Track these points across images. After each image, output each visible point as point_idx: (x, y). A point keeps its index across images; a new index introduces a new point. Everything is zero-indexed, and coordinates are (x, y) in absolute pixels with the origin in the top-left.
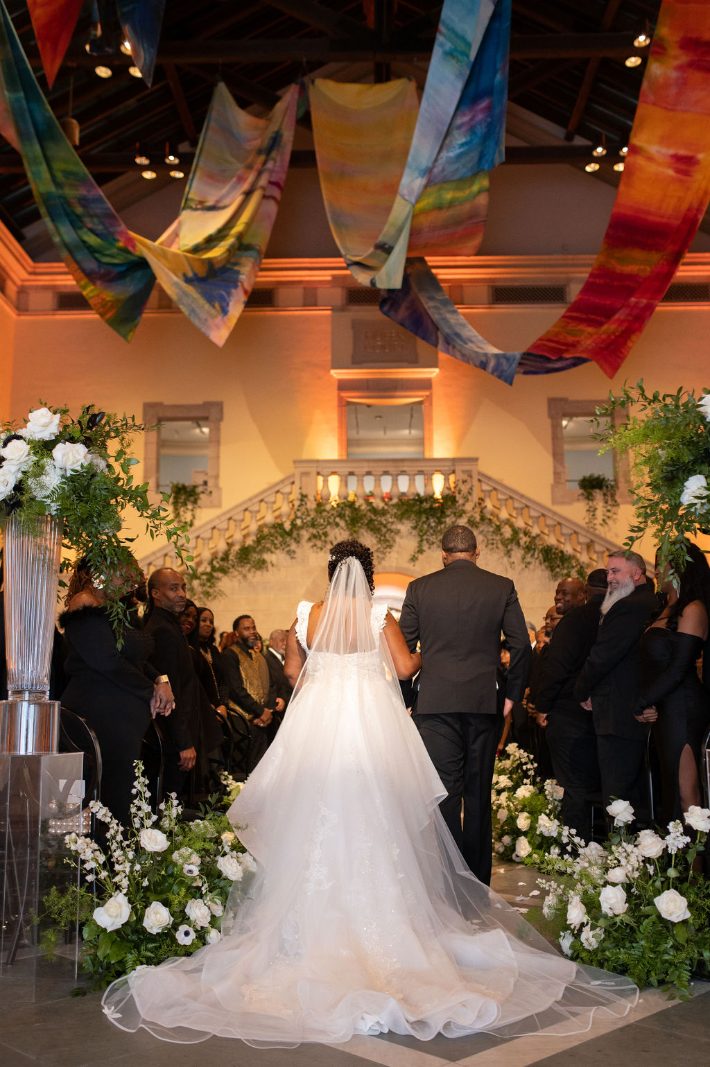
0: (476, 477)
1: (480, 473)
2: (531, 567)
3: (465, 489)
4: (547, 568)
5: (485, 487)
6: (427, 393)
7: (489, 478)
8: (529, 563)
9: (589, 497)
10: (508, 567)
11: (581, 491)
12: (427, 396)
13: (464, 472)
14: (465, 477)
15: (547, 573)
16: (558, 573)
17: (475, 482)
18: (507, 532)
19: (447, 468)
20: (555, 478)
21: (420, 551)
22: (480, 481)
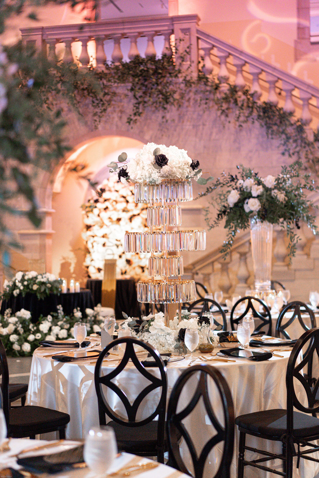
0: (194, 35)
1: (198, 31)
5: (202, 45)
7: (209, 36)
17: (194, 41)
19: (166, 28)
20: (298, 34)
21: (138, 114)
22: (199, 39)
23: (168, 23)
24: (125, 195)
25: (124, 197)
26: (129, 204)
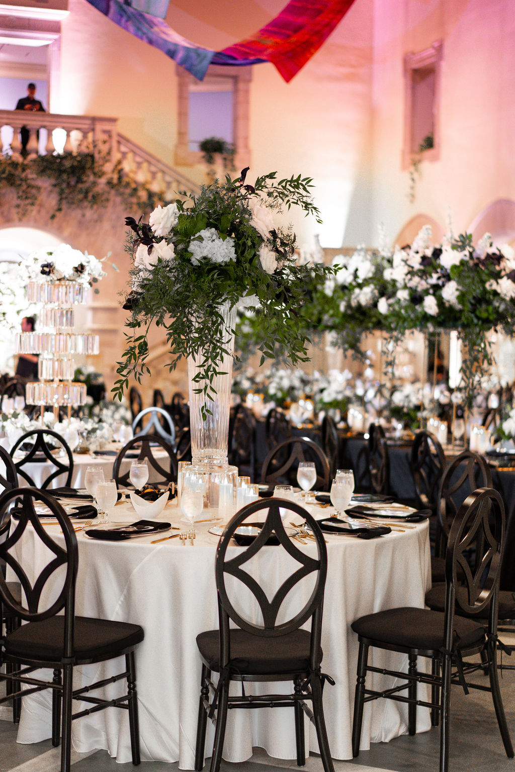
0: (115, 138)
3: (104, 148)
5: (123, 149)
6: (55, 36)
7: (128, 141)
9: (210, 160)
11: (202, 154)
12: (56, 40)
13: (105, 132)
14: (105, 137)
17: (114, 144)
19: (86, 126)
20: (179, 139)
21: (60, 210)
22: (119, 142)
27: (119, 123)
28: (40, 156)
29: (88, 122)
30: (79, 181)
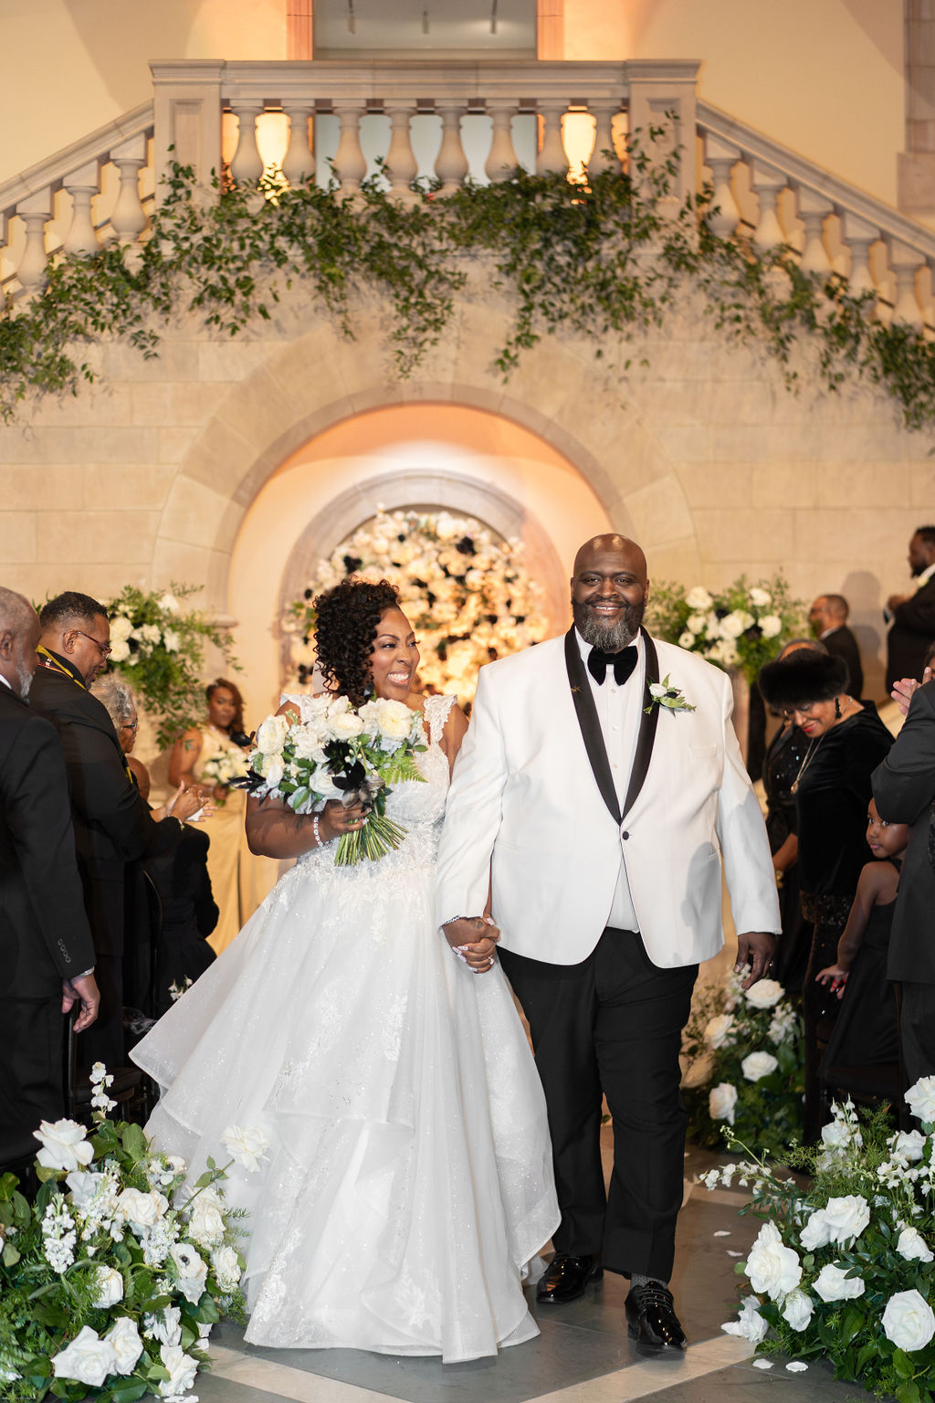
0: (690, 120)
1: (701, 109)
2: (845, 388)
3: (657, 154)
4: (892, 391)
5: (717, 151)
7: (731, 124)
8: (840, 378)
10: (780, 386)
13: (654, 103)
14: (659, 120)
15: (891, 408)
16: (922, 405)
17: (689, 137)
18: (779, 285)
19: (606, 94)
20: (909, 137)
21: (526, 339)
22: (701, 132)
23: (613, 81)
24: (424, 578)
25: (420, 584)
26: (436, 606)
27: (703, 75)
28: (468, 189)
29: (612, 79)
30: (583, 252)
